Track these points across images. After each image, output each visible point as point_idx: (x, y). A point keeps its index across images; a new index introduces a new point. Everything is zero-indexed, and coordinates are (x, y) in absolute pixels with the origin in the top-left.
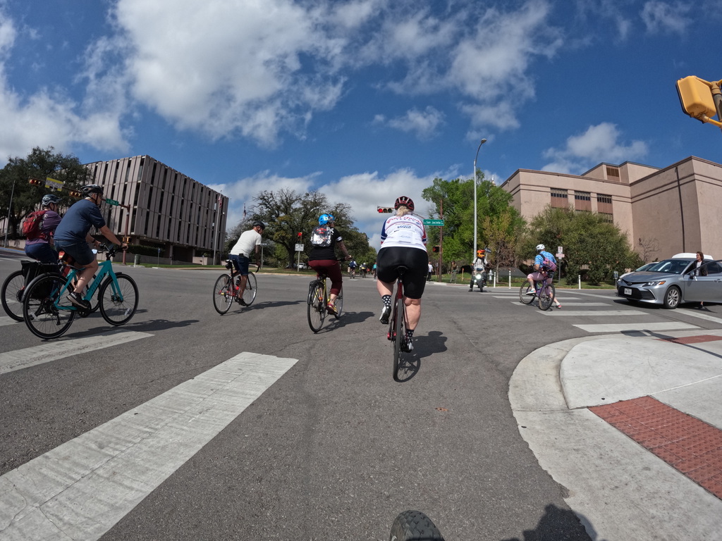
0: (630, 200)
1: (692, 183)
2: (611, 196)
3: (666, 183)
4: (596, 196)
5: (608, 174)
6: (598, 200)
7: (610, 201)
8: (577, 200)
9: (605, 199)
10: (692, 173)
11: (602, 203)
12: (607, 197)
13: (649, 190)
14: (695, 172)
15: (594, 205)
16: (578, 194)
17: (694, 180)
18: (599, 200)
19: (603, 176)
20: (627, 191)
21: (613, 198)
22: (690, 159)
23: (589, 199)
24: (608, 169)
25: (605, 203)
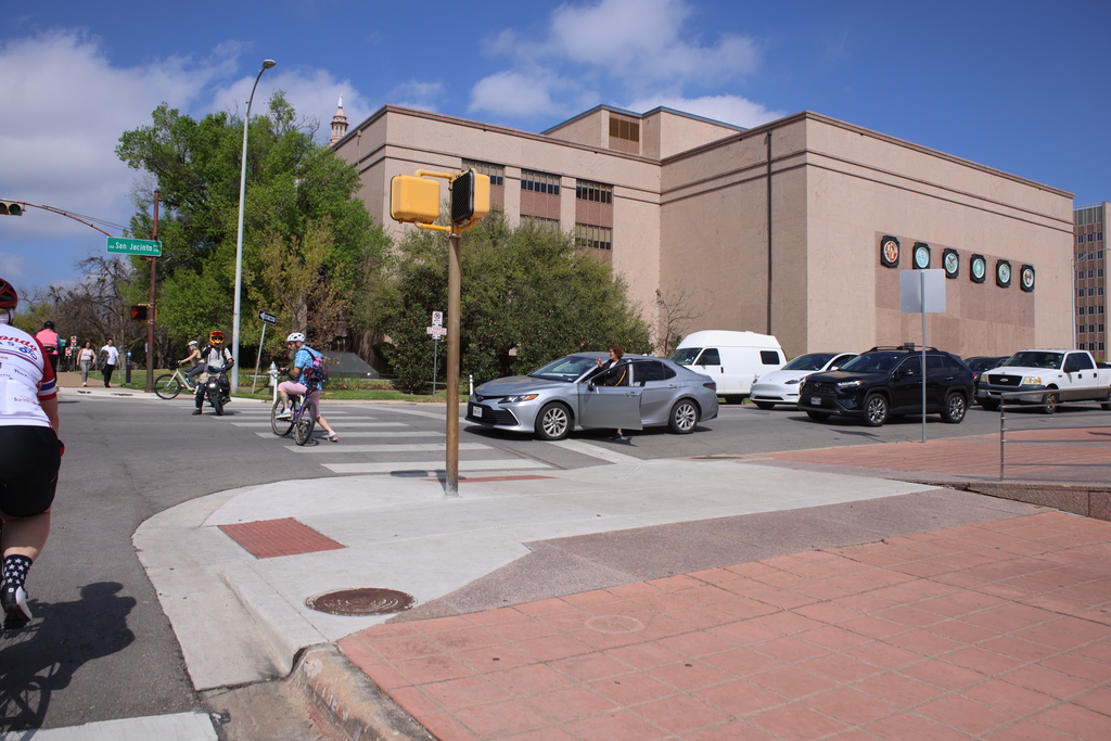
0: (657, 199)
1: (800, 170)
2: (611, 186)
3: (743, 166)
4: (573, 184)
5: (613, 132)
6: (578, 195)
7: (607, 198)
8: (527, 191)
9: (595, 193)
10: (802, 149)
11: (587, 203)
12: (601, 189)
13: (703, 178)
14: (809, 147)
15: (568, 207)
16: (530, 178)
17: (805, 164)
18: (580, 193)
19: (599, 138)
20: (652, 177)
21: (616, 191)
22: (802, 117)
23: (556, 190)
24: (613, 122)
25: (594, 203)
